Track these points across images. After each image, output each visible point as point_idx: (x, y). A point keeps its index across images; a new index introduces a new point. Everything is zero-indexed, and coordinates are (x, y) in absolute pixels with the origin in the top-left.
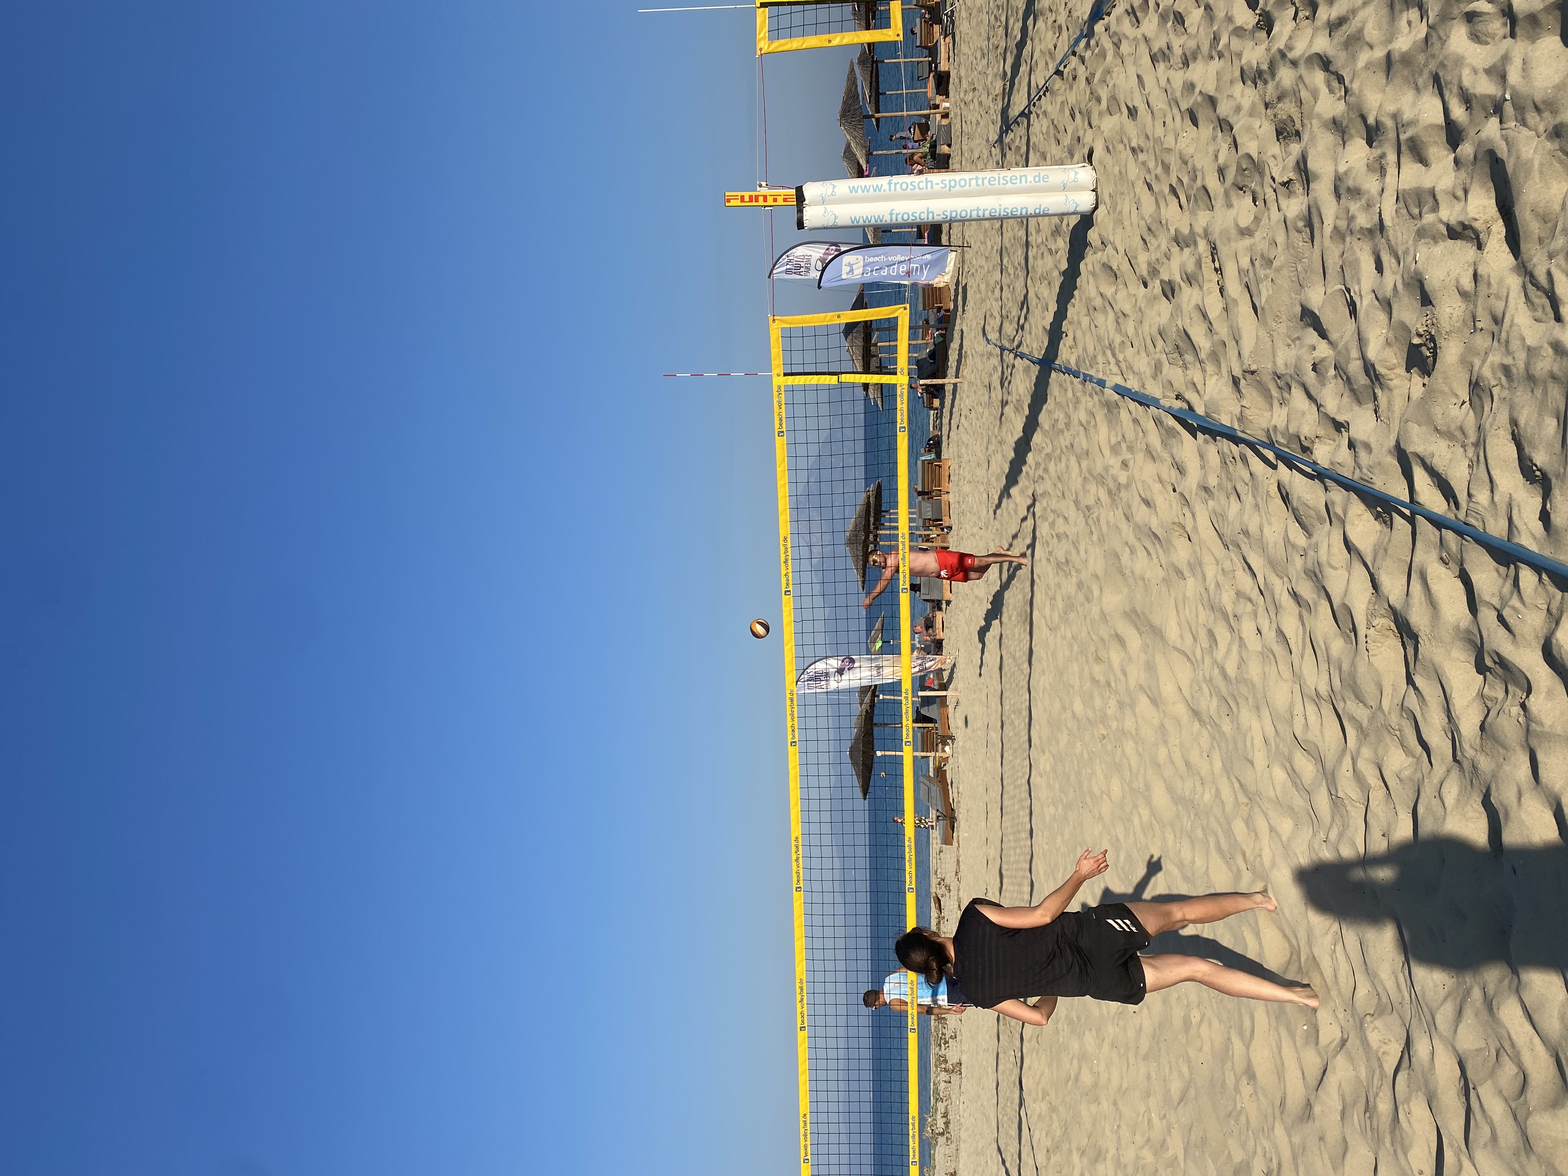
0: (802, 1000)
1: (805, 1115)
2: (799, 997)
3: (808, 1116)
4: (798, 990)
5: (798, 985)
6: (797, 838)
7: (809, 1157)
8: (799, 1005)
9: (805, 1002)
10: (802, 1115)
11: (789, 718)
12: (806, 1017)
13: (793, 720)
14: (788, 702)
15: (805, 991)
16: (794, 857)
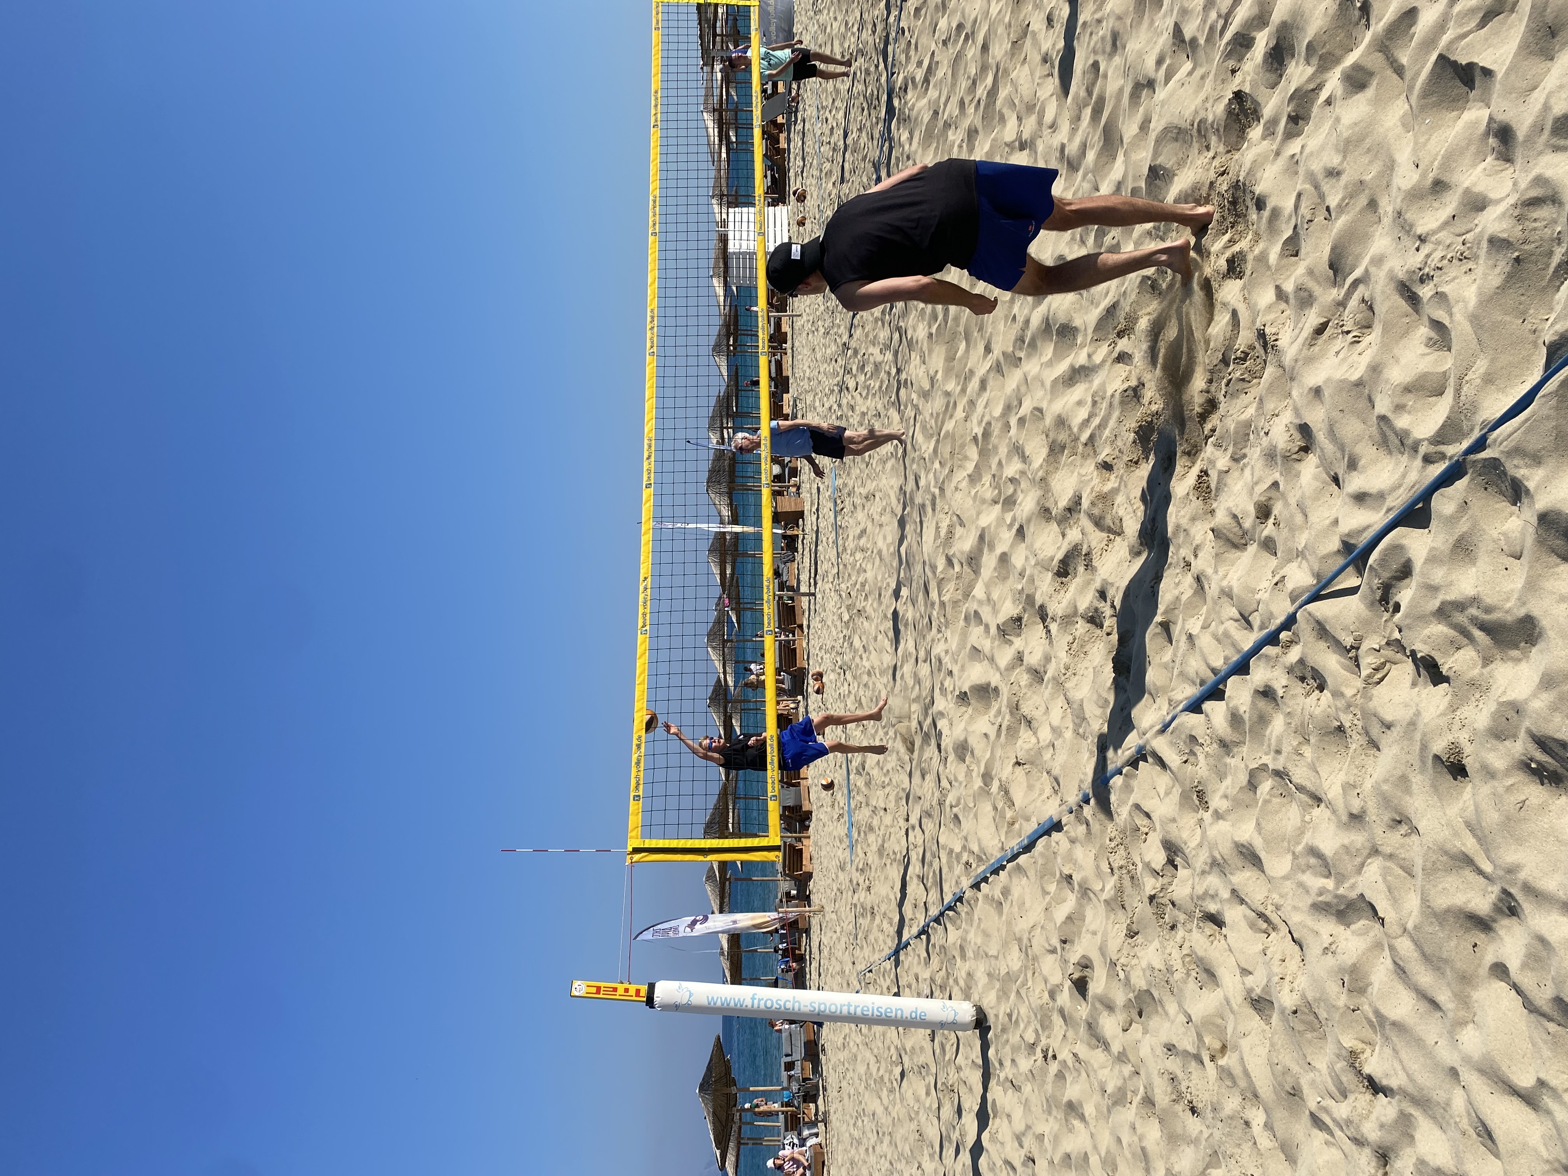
0: (649, 458)
1: (646, 578)
2: (646, 455)
3: (649, 579)
4: (646, 447)
5: (646, 442)
6: (652, 311)
7: (648, 628)
8: (646, 463)
9: (653, 459)
10: (642, 578)
11: (651, 214)
12: (652, 475)
13: (654, 215)
14: (651, 203)
15: (653, 448)
16: (648, 327)
